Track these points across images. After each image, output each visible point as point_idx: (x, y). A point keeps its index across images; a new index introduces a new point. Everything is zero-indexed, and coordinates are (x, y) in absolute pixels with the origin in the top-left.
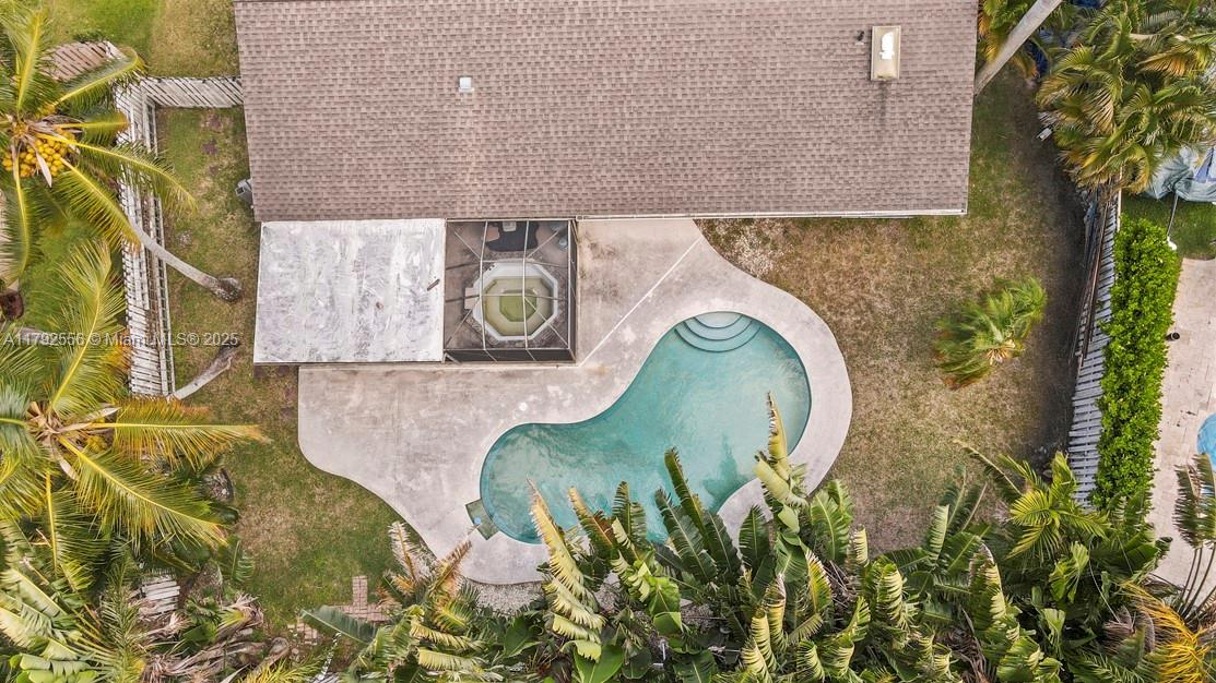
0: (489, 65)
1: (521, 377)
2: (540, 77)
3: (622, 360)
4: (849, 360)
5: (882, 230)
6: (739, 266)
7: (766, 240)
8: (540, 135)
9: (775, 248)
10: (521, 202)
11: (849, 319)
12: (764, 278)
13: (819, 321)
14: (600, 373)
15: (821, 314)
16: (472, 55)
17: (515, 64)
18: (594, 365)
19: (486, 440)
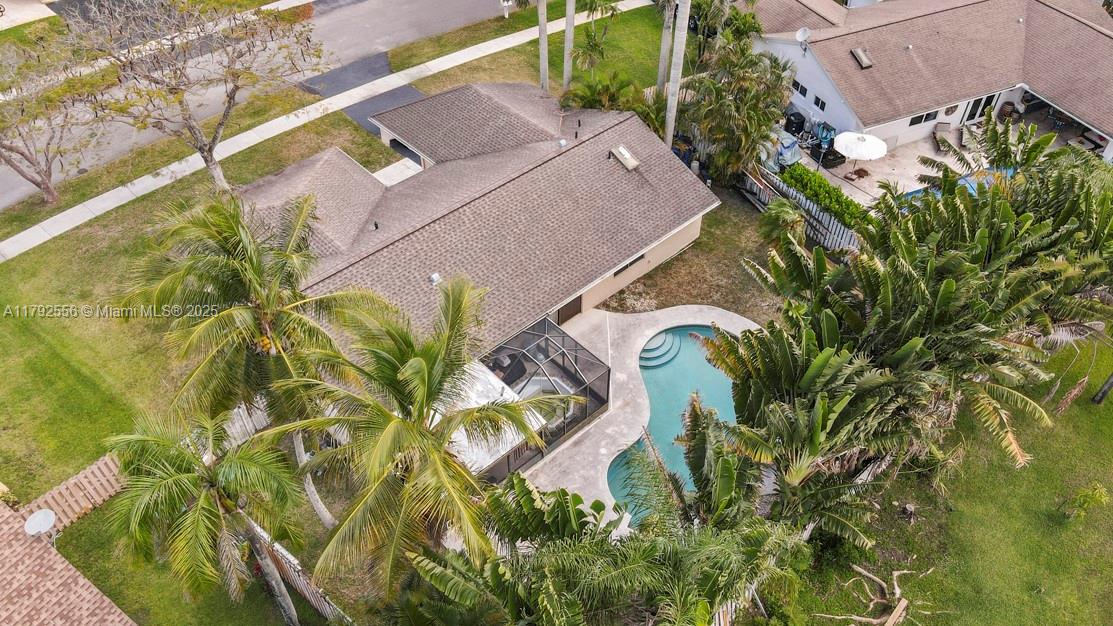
0: (440, 263)
1: (585, 438)
2: (473, 254)
3: (631, 390)
4: (736, 311)
5: (686, 256)
6: (640, 312)
7: (640, 294)
8: (496, 282)
9: (648, 294)
10: (513, 322)
11: (716, 297)
12: (657, 308)
13: (705, 307)
14: (627, 404)
15: (702, 304)
16: (428, 263)
17: (455, 256)
18: (619, 403)
19: (600, 483)
